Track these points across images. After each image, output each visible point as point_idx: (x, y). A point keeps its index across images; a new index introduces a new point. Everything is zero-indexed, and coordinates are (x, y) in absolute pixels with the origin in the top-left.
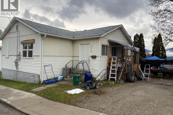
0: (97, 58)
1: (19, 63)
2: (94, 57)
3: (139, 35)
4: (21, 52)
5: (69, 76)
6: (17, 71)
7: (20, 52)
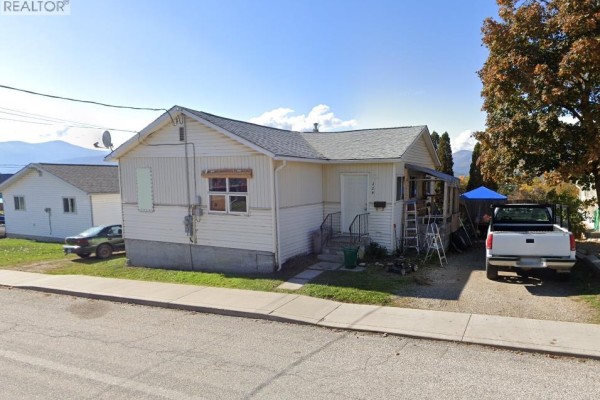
0: (388, 207)
1: (198, 226)
2: (380, 205)
3: (440, 135)
4: (203, 197)
5: (327, 251)
6: (190, 245)
7: (200, 198)
